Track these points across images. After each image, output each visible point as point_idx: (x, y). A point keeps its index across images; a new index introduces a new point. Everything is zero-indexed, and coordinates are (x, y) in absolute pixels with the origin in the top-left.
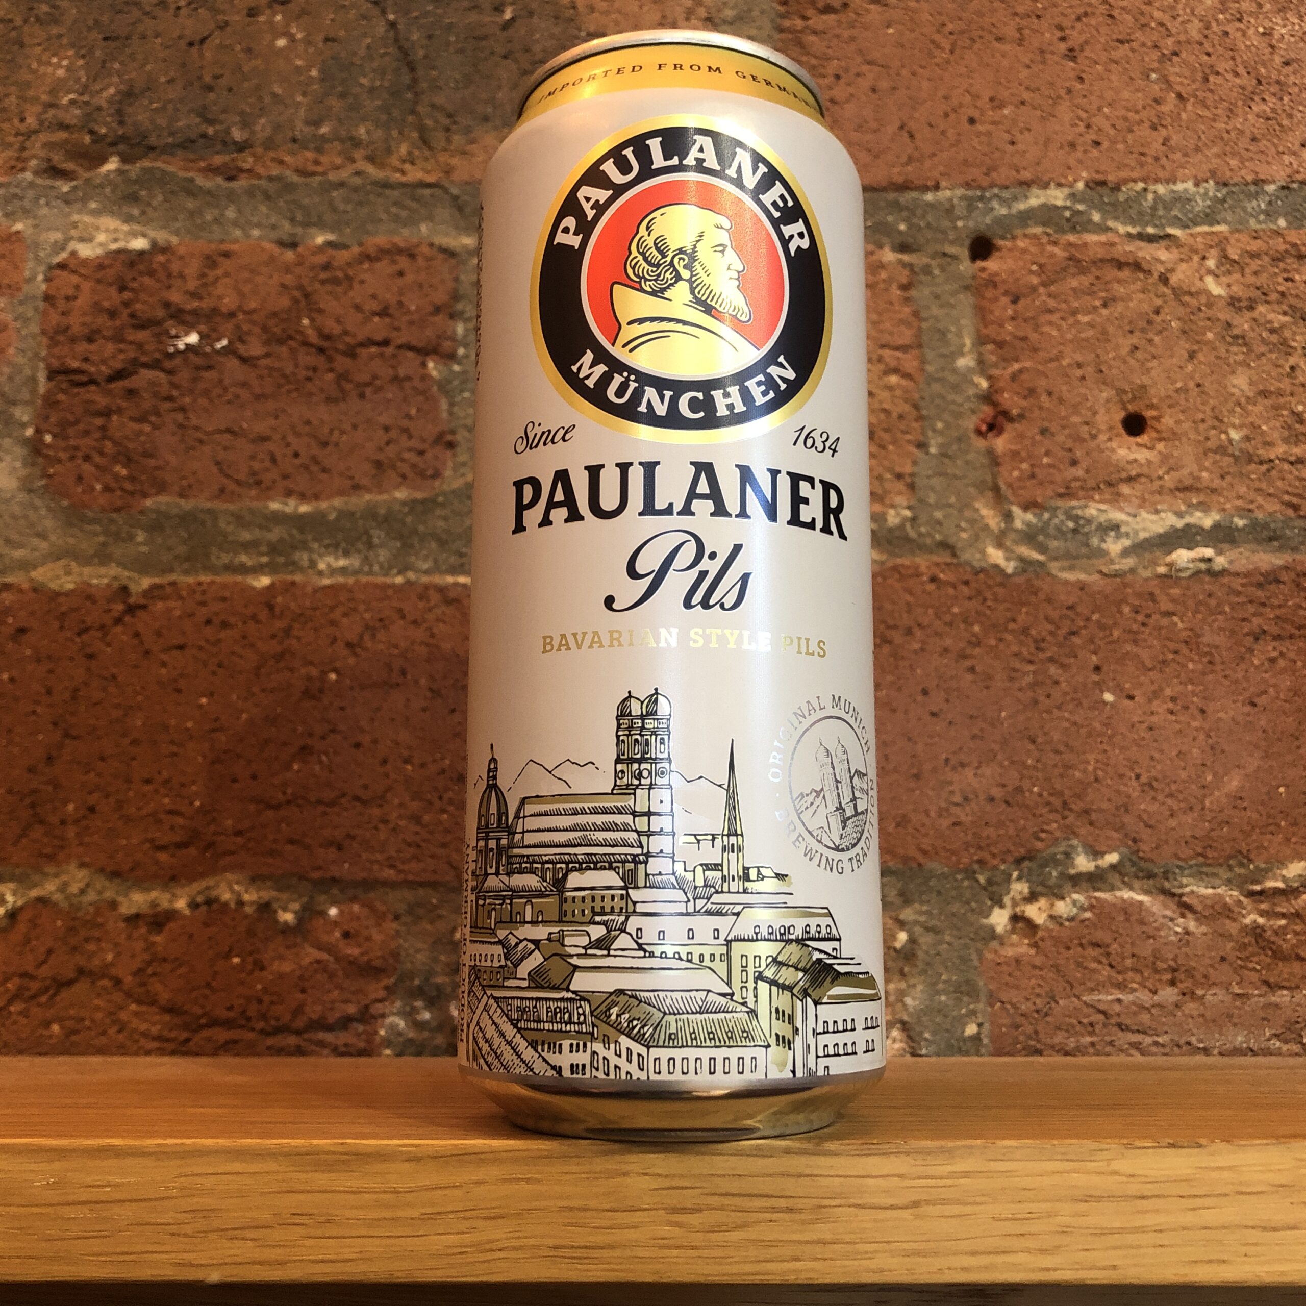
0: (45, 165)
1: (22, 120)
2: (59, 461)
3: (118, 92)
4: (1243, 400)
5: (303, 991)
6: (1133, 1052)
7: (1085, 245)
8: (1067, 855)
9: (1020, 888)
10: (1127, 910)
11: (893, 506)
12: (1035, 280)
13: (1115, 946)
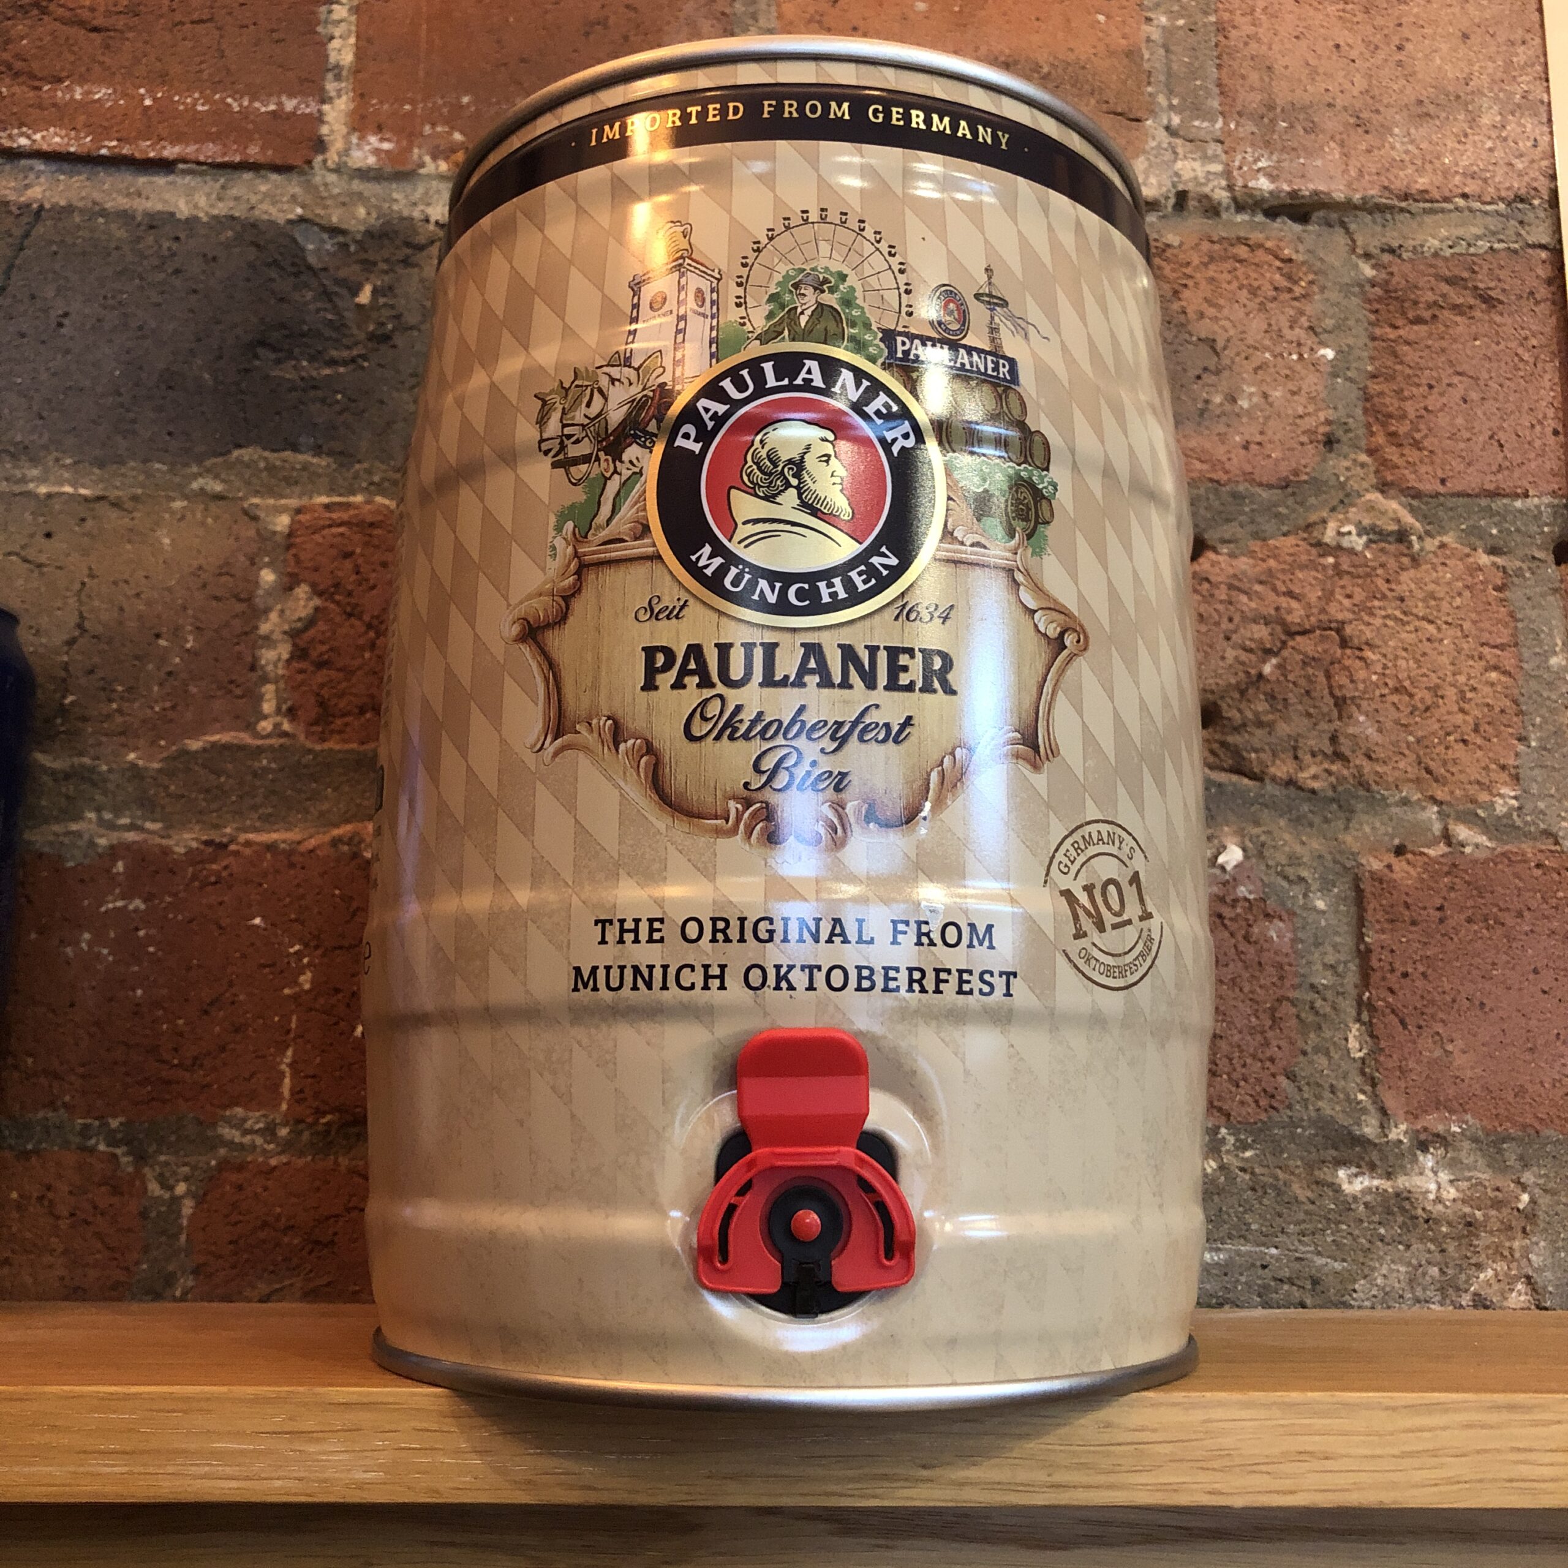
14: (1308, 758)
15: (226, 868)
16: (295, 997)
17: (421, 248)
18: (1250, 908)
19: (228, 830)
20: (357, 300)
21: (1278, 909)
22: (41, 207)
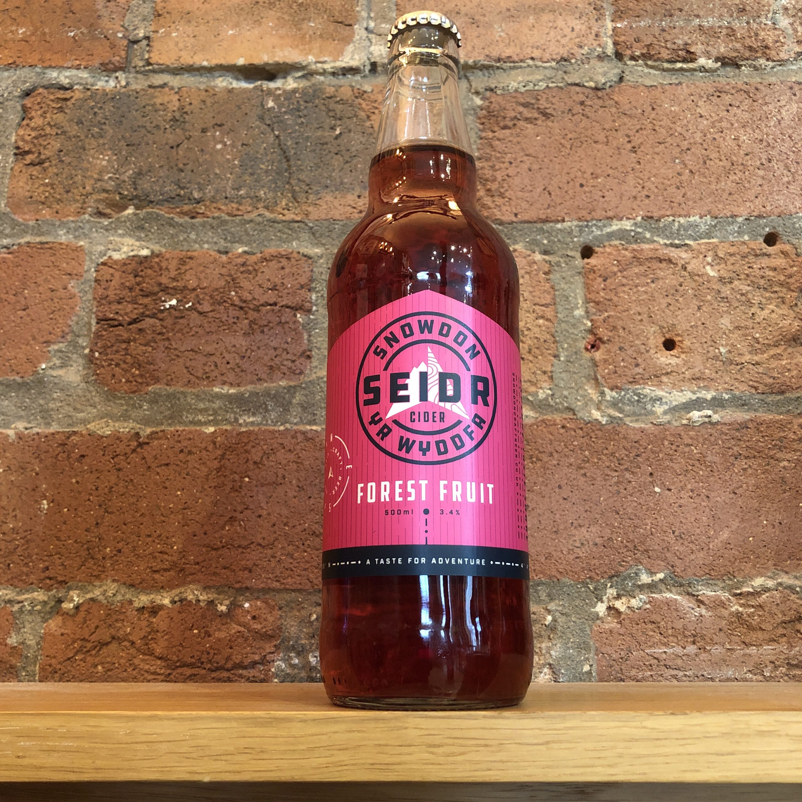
0: (95, 211)
1: (84, 188)
2: (103, 366)
3: (134, 172)
4: (727, 332)
5: (231, 648)
6: (673, 680)
7: (642, 250)
8: (637, 574)
9: (611, 592)
10: (668, 603)
11: (541, 388)
12: (615, 269)
13: (663, 623)
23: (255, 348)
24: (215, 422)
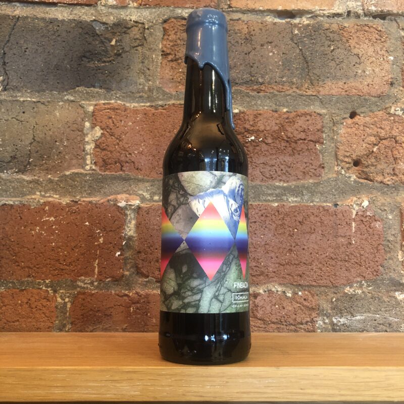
14: (386, 175)
15: (78, 208)
16: (99, 245)
17: (129, 28)
18: (371, 218)
19: (78, 197)
20: (111, 44)
21: (379, 219)
22: (19, 17)
23: (295, 162)
24: (276, 201)
